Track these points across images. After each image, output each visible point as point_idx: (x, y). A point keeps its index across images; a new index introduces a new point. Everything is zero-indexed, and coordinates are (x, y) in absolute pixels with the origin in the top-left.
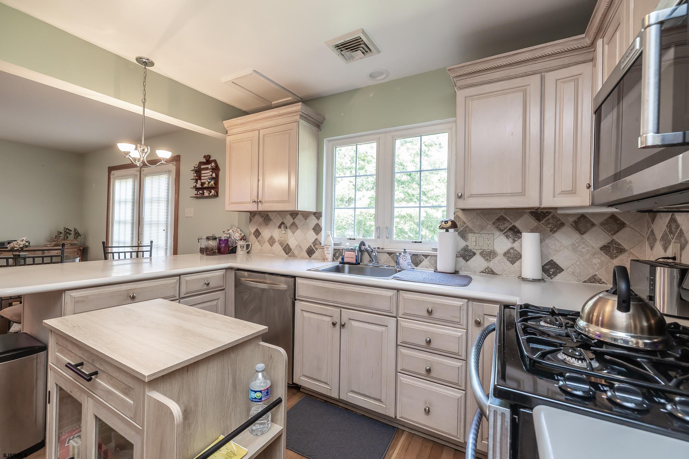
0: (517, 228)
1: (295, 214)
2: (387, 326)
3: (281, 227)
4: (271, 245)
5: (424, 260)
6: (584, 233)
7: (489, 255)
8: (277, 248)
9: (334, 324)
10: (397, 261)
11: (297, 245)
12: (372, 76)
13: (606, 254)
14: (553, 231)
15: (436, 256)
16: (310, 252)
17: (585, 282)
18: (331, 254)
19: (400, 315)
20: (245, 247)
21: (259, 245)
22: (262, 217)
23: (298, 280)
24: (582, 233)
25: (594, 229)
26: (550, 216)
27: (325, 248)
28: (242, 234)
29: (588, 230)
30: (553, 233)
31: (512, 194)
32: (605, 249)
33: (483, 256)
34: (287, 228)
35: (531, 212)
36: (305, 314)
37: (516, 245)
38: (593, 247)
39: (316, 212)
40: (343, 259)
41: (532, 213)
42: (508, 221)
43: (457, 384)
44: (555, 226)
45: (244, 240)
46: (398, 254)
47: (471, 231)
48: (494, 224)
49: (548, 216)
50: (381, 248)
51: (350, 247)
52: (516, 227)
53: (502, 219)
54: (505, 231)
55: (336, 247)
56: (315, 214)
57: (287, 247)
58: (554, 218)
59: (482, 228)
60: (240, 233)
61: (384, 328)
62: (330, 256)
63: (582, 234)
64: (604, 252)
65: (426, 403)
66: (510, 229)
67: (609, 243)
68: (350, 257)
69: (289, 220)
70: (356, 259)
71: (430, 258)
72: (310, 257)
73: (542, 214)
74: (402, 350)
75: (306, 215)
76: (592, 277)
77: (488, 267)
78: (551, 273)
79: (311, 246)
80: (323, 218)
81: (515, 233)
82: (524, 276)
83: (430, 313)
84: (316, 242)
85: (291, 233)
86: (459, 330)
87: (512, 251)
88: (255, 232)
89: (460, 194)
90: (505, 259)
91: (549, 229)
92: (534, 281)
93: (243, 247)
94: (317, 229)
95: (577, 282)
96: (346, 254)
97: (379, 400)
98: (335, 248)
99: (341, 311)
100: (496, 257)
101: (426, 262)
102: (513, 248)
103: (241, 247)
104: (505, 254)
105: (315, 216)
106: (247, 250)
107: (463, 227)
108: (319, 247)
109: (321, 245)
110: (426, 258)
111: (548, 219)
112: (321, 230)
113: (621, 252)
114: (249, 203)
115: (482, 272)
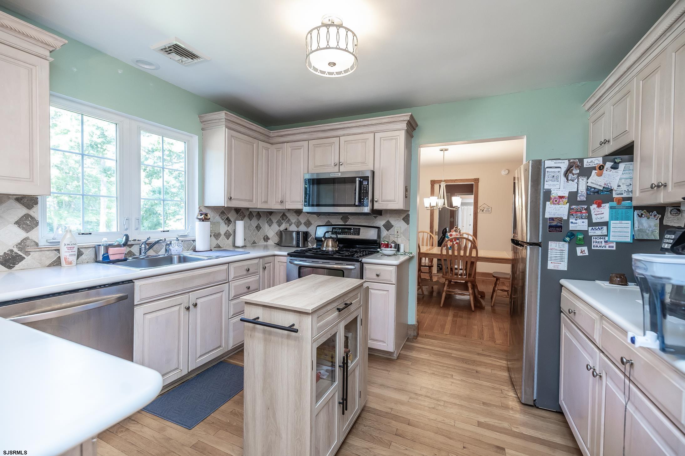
2: (223, 291)
7: (218, 236)
9: (188, 309)
14: (242, 220)
16: (10, 261)
17: (252, 244)
23: (137, 283)
29: (253, 219)
31: (249, 201)
33: (215, 237)
37: (229, 228)
40: (106, 257)
41: (235, 210)
42: (226, 214)
44: (242, 217)
48: (219, 216)
52: (229, 218)
53: (223, 213)
54: (224, 220)
56: (19, 199)
58: (242, 212)
59: (214, 218)
61: (221, 294)
63: (251, 221)
64: (256, 229)
66: (226, 219)
67: (258, 225)
72: (10, 268)
73: (238, 210)
74: (232, 302)
77: (218, 244)
79: (11, 251)
80: (39, 207)
81: (229, 221)
83: (248, 271)
84: (27, 243)
86: (258, 275)
87: (227, 232)
89: (231, 198)
92: (242, 247)
94: (28, 223)
95: (249, 245)
96: (112, 251)
99: (190, 295)
100: (221, 236)
102: (228, 230)
105: (21, 202)
109: (40, 247)
111: (240, 213)
112: (36, 224)
115: (215, 248)
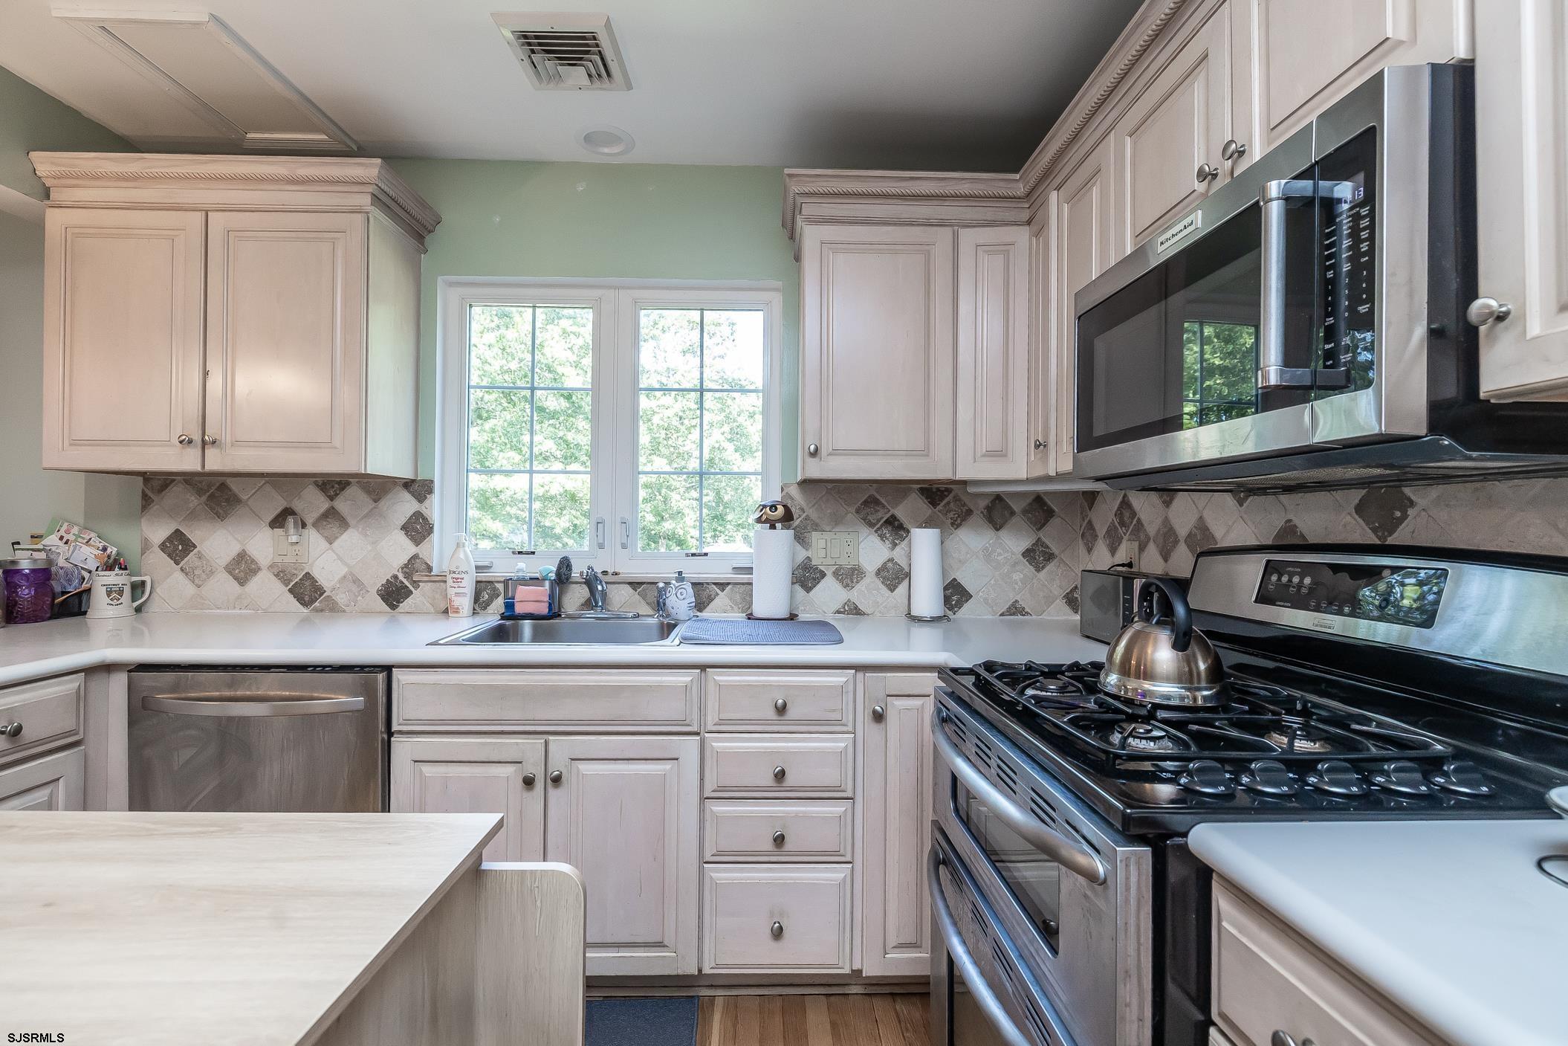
0: (898, 520)
1: (336, 486)
2: (677, 759)
3: (284, 525)
4: (242, 582)
5: (717, 594)
6: (1001, 528)
7: (849, 576)
8: (266, 588)
9: (529, 782)
10: (658, 602)
11: (345, 577)
12: (589, 139)
13: (1030, 563)
14: (956, 525)
15: (751, 584)
16: (394, 594)
17: (1002, 615)
18: (468, 595)
19: (710, 727)
20: (127, 590)
21: (187, 582)
22: (200, 492)
23: (399, 677)
24: (998, 528)
25: (1014, 520)
26: (950, 497)
27: (450, 582)
28: (109, 551)
29: (1007, 521)
30: (955, 529)
31: (909, 453)
32: (1028, 554)
33: (840, 578)
34: (304, 525)
35: (921, 489)
36: (427, 769)
37: (899, 554)
38: (1013, 553)
39: (413, 481)
40: (510, 606)
41: (922, 491)
42: (884, 506)
43: (836, 853)
44: (959, 516)
45: (121, 568)
46: (661, 585)
47: (816, 527)
48: (858, 511)
49: (947, 496)
50: (611, 571)
51: (528, 575)
52: (896, 518)
53: (872, 502)
54: (878, 526)
55: (484, 576)
56: (408, 484)
57: (307, 583)
58: (956, 501)
59: (837, 521)
60: (101, 546)
61: (667, 766)
62: (465, 603)
63: (997, 530)
64: (1027, 560)
65: (772, 914)
66: (886, 522)
67: (1034, 544)
68: (531, 599)
69: (313, 503)
70: (550, 604)
71: (732, 589)
72: (393, 607)
73: (939, 493)
74: (715, 809)
75: (378, 487)
76: (1012, 605)
77: (849, 601)
78: (954, 603)
79: (396, 577)
80: (435, 498)
81: (896, 528)
82: (916, 611)
83: (781, 710)
84: (411, 566)
85: (324, 544)
86: (840, 736)
87: (890, 565)
88: (169, 539)
89: (812, 448)
90: (878, 583)
91: (950, 521)
92: (935, 620)
93: (121, 592)
94: (418, 528)
95: (991, 617)
96: (522, 592)
97: (660, 945)
98: (479, 579)
99: (546, 743)
100: (862, 578)
101: (722, 599)
102: (891, 560)
103: (109, 593)
104: (878, 573)
105: (410, 492)
106: (133, 601)
107: (800, 519)
108: (426, 579)
109: (432, 574)
110: (723, 590)
111: (948, 503)
112: (430, 530)
113: (1049, 560)
114: (166, 443)
115: (838, 612)
